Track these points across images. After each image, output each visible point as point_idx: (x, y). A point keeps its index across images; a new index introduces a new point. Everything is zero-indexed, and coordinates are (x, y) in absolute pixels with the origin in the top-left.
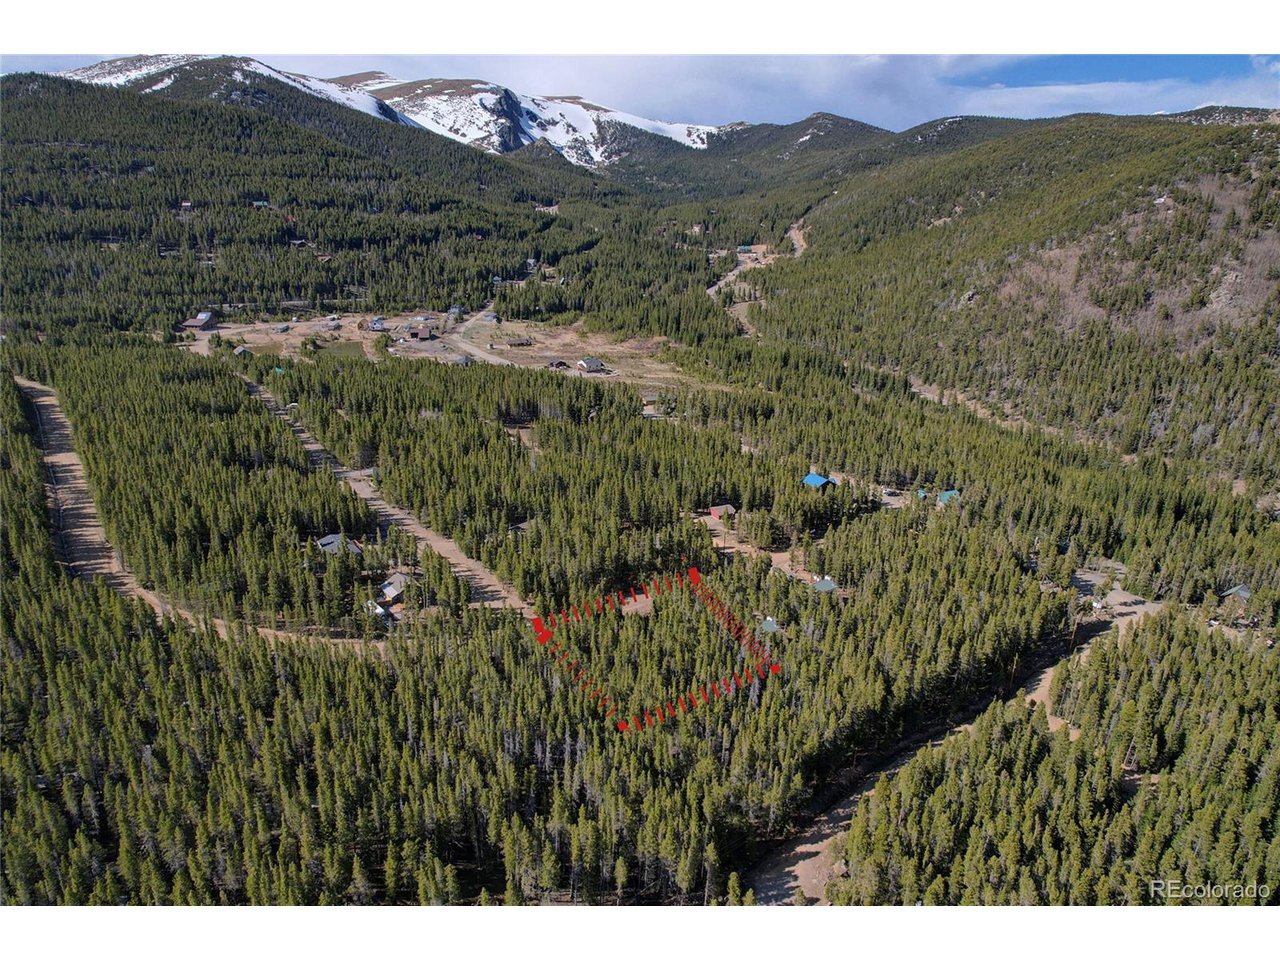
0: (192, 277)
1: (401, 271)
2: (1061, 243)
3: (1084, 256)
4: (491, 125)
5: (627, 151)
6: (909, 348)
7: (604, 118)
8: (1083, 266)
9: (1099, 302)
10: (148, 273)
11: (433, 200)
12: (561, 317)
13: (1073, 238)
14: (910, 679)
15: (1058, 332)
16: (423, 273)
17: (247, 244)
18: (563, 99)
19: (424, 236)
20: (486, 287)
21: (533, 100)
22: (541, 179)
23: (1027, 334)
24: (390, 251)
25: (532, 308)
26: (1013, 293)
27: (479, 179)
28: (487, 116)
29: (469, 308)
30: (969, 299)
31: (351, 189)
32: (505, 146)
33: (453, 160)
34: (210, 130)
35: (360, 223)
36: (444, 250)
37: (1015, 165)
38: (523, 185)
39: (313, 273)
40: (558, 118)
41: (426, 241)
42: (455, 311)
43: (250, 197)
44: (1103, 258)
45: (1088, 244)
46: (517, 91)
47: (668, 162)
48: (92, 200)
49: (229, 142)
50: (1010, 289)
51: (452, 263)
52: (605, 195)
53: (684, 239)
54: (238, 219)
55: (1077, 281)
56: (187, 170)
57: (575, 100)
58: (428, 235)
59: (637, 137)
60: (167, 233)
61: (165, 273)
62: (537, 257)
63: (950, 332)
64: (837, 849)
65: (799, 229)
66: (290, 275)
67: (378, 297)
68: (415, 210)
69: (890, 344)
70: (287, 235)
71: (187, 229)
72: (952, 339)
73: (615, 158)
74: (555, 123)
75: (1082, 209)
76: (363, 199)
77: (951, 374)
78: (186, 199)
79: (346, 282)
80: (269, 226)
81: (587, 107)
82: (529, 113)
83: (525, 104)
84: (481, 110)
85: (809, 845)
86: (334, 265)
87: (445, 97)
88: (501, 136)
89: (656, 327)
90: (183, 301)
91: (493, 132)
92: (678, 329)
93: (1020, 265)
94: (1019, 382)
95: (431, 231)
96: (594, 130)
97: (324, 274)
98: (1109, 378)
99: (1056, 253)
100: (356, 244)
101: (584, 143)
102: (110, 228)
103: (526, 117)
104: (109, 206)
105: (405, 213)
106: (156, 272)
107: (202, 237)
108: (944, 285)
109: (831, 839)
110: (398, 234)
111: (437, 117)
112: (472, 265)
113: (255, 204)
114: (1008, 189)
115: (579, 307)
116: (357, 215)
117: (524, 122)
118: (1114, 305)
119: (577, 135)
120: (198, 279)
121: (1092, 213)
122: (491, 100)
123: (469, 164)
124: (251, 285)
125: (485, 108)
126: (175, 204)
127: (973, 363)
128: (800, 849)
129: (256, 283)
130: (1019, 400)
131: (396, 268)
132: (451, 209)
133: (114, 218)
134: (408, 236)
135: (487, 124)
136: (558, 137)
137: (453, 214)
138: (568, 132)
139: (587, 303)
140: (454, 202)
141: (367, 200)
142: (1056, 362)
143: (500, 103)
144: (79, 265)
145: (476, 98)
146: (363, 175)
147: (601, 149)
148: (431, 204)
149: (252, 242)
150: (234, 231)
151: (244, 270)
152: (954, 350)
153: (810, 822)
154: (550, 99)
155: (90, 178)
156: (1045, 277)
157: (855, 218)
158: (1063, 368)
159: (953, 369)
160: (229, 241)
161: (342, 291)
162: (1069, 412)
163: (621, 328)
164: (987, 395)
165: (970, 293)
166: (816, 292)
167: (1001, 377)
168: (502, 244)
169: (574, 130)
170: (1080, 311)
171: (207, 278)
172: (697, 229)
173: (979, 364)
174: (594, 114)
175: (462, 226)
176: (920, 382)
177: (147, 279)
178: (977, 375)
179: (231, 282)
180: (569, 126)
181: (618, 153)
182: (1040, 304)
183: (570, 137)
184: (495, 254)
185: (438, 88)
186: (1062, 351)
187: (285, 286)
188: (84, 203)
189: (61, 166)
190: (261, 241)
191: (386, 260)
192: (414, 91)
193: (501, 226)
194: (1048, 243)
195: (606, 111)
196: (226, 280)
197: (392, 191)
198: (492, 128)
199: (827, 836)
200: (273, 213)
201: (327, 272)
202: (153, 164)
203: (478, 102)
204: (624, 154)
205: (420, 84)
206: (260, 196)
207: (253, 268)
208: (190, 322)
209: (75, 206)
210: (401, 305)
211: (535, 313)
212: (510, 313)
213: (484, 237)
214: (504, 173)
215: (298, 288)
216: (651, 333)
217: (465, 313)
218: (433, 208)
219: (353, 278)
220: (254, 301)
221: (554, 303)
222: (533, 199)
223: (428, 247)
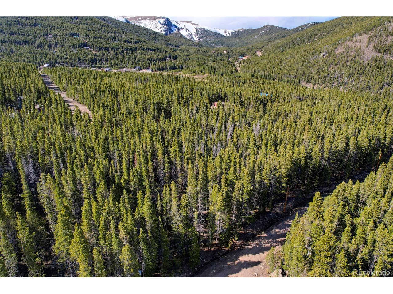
0: (46, 55)
1: (121, 57)
2: (360, 35)
3: (371, 37)
4: (162, 28)
5: (205, 37)
6: (300, 72)
7: (198, 27)
8: (370, 40)
9: (379, 51)
10: (31, 53)
11: (136, 40)
12: (174, 71)
13: (365, 32)
15: (361, 61)
16: (129, 59)
17: (68, 47)
18: (185, 22)
19: (131, 49)
20: (150, 63)
21: (176, 22)
22: (176, 41)
23: (348, 64)
24: (118, 52)
25: (164, 68)
26: (342, 52)
27: (155, 39)
28: (161, 25)
29: (143, 68)
30: (323, 56)
31: (110, 35)
32: (166, 34)
33: (147, 34)
35: (109, 44)
36: (138, 54)
37: (337, 24)
38: (170, 42)
39: (90, 56)
40: (183, 27)
41: (131, 50)
42: (137, 68)
43: (73, 35)
44: (379, 36)
45: (371, 34)
46: (171, 20)
47: (218, 40)
48: (18, 33)
49: (69, 20)
50: (340, 50)
51: (139, 56)
52: (196, 46)
53: (221, 55)
54: (67, 40)
55: (368, 45)
56: (53, 26)
57: (189, 22)
58: (133, 49)
59: (208, 33)
60: (41, 44)
61: (37, 53)
62: (170, 57)
63: (317, 66)
64: (274, 259)
65: (260, 52)
66: (81, 57)
67: (111, 64)
68: (130, 43)
69: (293, 72)
70: (83, 45)
71: (48, 42)
72: (317, 68)
73: (201, 39)
74: (182, 29)
75: (368, 25)
76: (113, 38)
77: (317, 79)
78: (50, 34)
79: (101, 60)
80: (77, 42)
81: (193, 24)
82: (174, 25)
83: (173, 23)
84: (159, 24)
85: (250, 255)
86: (98, 54)
87: (148, 20)
88: (165, 32)
89: (207, 71)
90: (40, 61)
91: (162, 30)
92: (215, 72)
93: (343, 43)
94: (346, 78)
95: (134, 48)
96: (195, 31)
97: (93, 56)
98: (386, 75)
99: (358, 38)
100: (107, 49)
101: (192, 35)
102: (22, 41)
103: (173, 27)
104: (24, 35)
105: (127, 43)
106: (34, 52)
107: (53, 44)
108: (313, 54)
109: (269, 252)
110: (122, 48)
112: (146, 57)
113: (74, 36)
114: (335, 30)
115: (181, 68)
116: (109, 41)
117: (173, 28)
118: (385, 51)
119: (189, 32)
120: (49, 55)
121: (372, 24)
122: (162, 21)
123: (152, 35)
124: (67, 58)
125: (160, 23)
126: (47, 35)
127: (326, 75)
128: (244, 258)
129: (69, 57)
130: (346, 86)
131: (120, 57)
132: (142, 43)
133: (24, 38)
134: (126, 49)
135: (161, 28)
136: (184, 33)
137: (143, 44)
138: (186, 31)
139: (184, 66)
140: (143, 42)
141: (114, 39)
142: (361, 72)
143: (165, 22)
144: (6, 50)
145: (157, 20)
146: (114, 32)
147: (197, 37)
148: (135, 41)
149: (70, 46)
150: (65, 43)
151: (65, 54)
152: (318, 72)
153: (253, 237)
154: (181, 22)
155: (19, 27)
156: (354, 45)
157: (279, 46)
158: (365, 72)
159: (318, 77)
160: (62, 46)
161: (99, 63)
162: (368, 87)
163: (194, 72)
164: (332, 85)
165: (324, 53)
166: (265, 61)
167: (338, 78)
168: (158, 53)
169: (189, 31)
170: (369, 54)
171: (51, 55)
172: (225, 52)
173: (328, 75)
174: (195, 26)
175: (145, 47)
176: (305, 83)
177: (30, 55)
178: (327, 79)
179: (60, 57)
180: (187, 29)
181: (202, 38)
182: (352, 54)
183: (187, 33)
184: (154, 55)
185: (145, 18)
186: (364, 68)
187: (79, 60)
188: (15, 34)
189: (10, 24)
190: (74, 46)
191: (116, 54)
192: (138, 19)
193: (159, 49)
194: (355, 36)
195: (199, 25)
196: (58, 56)
197: (123, 37)
198: (162, 29)
199: (267, 249)
200: (78, 39)
201: (95, 56)
202: (41, 24)
203: (158, 21)
204: (204, 38)
206: (76, 34)
207: (68, 53)
208: (41, 67)
209: (12, 34)
210: (119, 66)
211: (165, 69)
212: (156, 69)
213: (152, 51)
214: (163, 38)
215: (84, 60)
216: (205, 73)
217: (141, 69)
218: (136, 42)
219: (104, 59)
220: (67, 63)
221: (172, 67)
222: (172, 45)
223: (132, 52)
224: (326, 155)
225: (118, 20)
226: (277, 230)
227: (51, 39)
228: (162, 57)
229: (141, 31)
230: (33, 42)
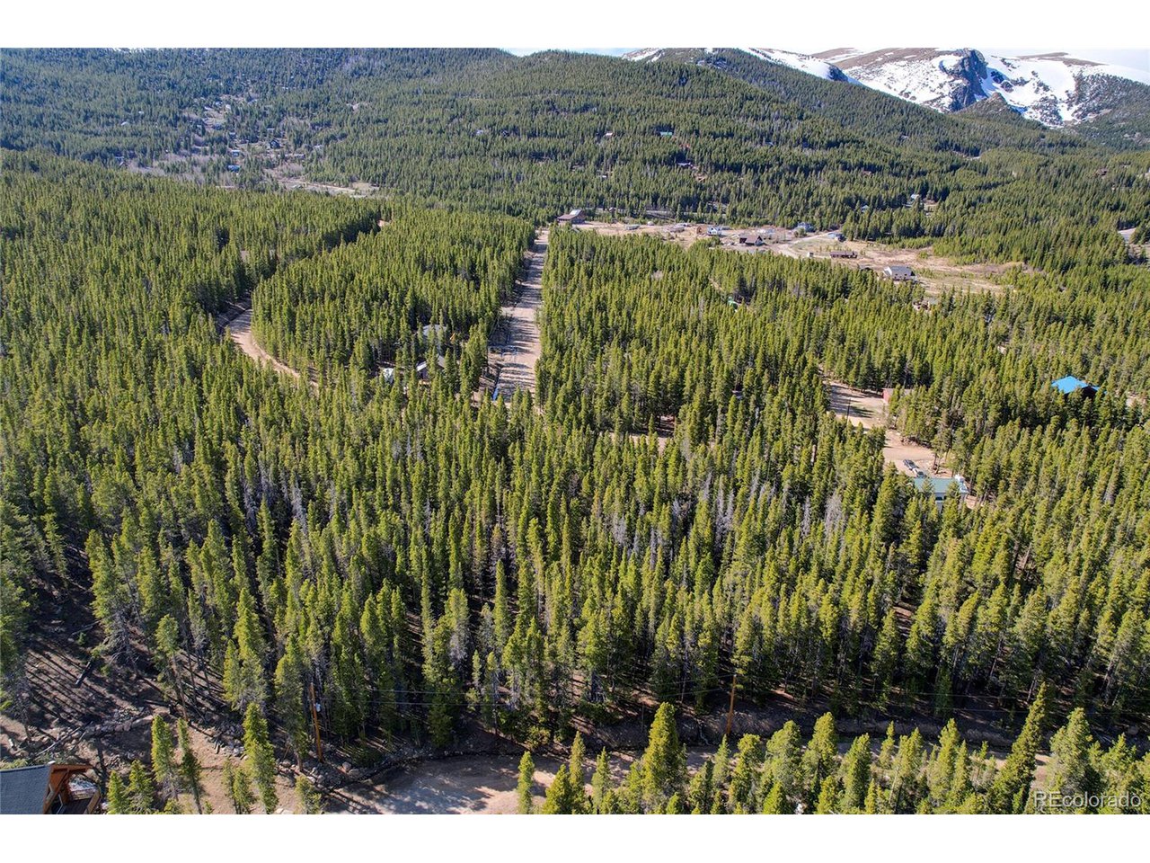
0: (584, 185)
1: (768, 192)
4: (946, 86)
5: (1108, 107)
7: (1088, 72)
10: (554, 181)
11: (832, 138)
12: (909, 241)
17: (640, 162)
18: (1041, 57)
21: (1003, 60)
24: (764, 177)
27: (903, 130)
28: (944, 77)
29: (818, 227)
31: (757, 125)
32: (956, 106)
34: (654, 81)
35: (746, 151)
36: (822, 183)
38: (950, 135)
39: (684, 188)
40: (1028, 77)
41: (806, 171)
42: (801, 228)
43: (660, 129)
46: (987, 56)
48: (544, 131)
49: (665, 89)
51: (823, 187)
52: (1049, 146)
54: (642, 144)
56: (620, 109)
57: (1056, 56)
58: (812, 166)
59: (1127, 91)
60: (583, 156)
61: (566, 181)
66: (663, 191)
67: (734, 212)
68: (811, 146)
70: (679, 157)
71: (600, 151)
73: (1091, 117)
74: (1023, 82)
76: (763, 135)
78: (609, 130)
79: (711, 198)
80: (663, 150)
81: (1069, 63)
82: (995, 73)
83: (993, 65)
84: (939, 72)
86: (707, 182)
87: (904, 63)
88: (954, 97)
90: (567, 201)
91: (946, 93)
95: (817, 162)
96: (1072, 87)
97: (693, 189)
100: (736, 169)
101: (1055, 102)
102: (546, 151)
103: (990, 78)
104: (554, 135)
105: (799, 147)
106: (560, 180)
107: (608, 157)
110: (781, 164)
111: (891, 82)
112: (843, 193)
113: (662, 134)
116: (750, 144)
117: (986, 83)
119: (1048, 94)
120: (589, 186)
122: (952, 62)
123: (896, 117)
124: (626, 194)
125: (944, 70)
126: (600, 134)
129: (632, 192)
131: (766, 190)
132: (848, 147)
133: (552, 143)
134: (791, 166)
135: (941, 86)
136: (1022, 97)
137: (849, 151)
138: (1037, 91)
140: (854, 142)
141: (765, 137)
143: (962, 64)
144: (510, 174)
145: (936, 62)
146: (772, 115)
147: (1075, 107)
148: (829, 142)
149: (644, 161)
150: (634, 154)
151: (627, 181)
154: (1023, 58)
160: (626, 161)
161: (703, 206)
168: (888, 179)
169: (1046, 89)
171: (595, 185)
174: (1076, 69)
175: (852, 161)
177: (550, 186)
179: (612, 190)
180: (1041, 84)
181: (1096, 110)
183: (1039, 97)
184: (870, 187)
185: (897, 56)
187: (656, 197)
188: (538, 133)
190: (653, 162)
191: (758, 182)
192: (873, 61)
193: (898, 165)
195: (1093, 64)
196: (609, 189)
198: (947, 89)
200: (675, 141)
201: (697, 187)
202: (598, 105)
203: (937, 65)
204: (1104, 112)
205: (879, 53)
206: (670, 128)
207: (635, 180)
208: (565, 216)
209: (533, 135)
210: (754, 219)
211: (884, 236)
212: (856, 234)
213: (873, 172)
214: (933, 124)
215: (664, 200)
216: (1009, 258)
217: (813, 231)
218: (830, 145)
219: (719, 195)
220: (623, 207)
221: (909, 228)
222: (958, 149)
223: (806, 175)
227: (607, 144)
228: (893, 193)
229: (864, 102)
230: (567, 151)
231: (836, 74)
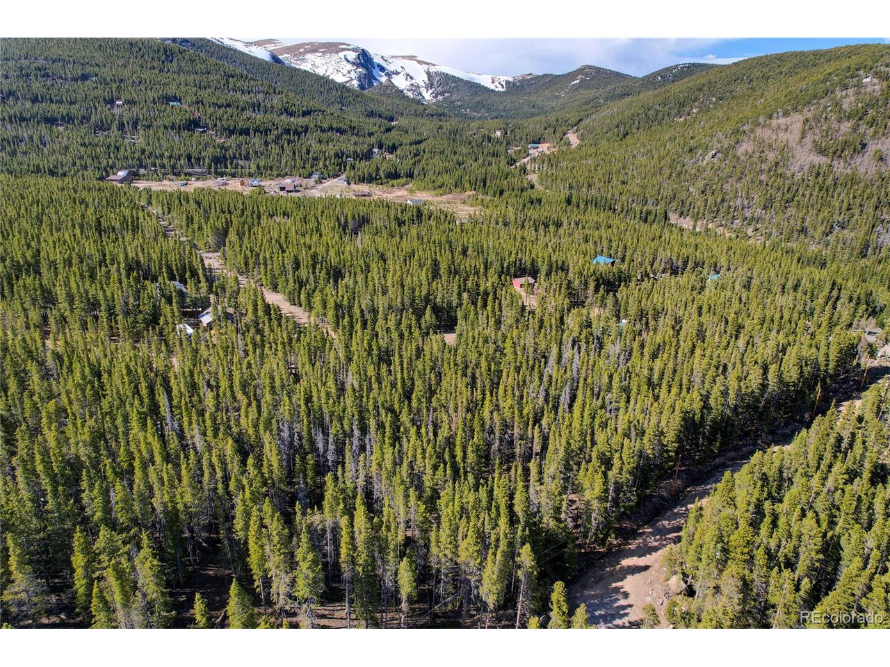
0: (117, 148)
1: (278, 151)
2: (786, 114)
3: (807, 120)
4: (352, 73)
5: (449, 92)
6: (666, 192)
7: (432, 70)
8: (807, 127)
9: (822, 152)
10: (84, 145)
11: (305, 109)
12: (395, 182)
13: (795, 109)
14: (725, 393)
15: (789, 174)
16: (294, 153)
17: (162, 128)
18: (403, 57)
19: (296, 130)
20: (341, 163)
21: (382, 57)
22: (385, 106)
23: (763, 177)
24: (270, 138)
25: (374, 175)
26: (750, 151)
27: (341, 102)
28: (349, 67)
29: (327, 176)
30: (713, 157)
31: (245, 98)
32: (362, 87)
33: (322, 89)
34: (142, 57)
35: (248, 119)
36: (311, 140)
37: (738, 79)
38: (373, 107)
39: (210, 150)
40: (399, 70)
41: (296, 133)
42: (315, 177)
43: (167, 99)
44: (822, 120)
45: (809, 113)
46: (372, 51)
47: (478, 99)
48: (48, 97)
49: (156, 65)
50: (746, 147)
51: (315, 147)
52: (432, 115)
53: (489, 140)
54: (157, 113)
55: (803, 138)
56: (122, 80)
57: (412, 58)
58: (300, 130)
59: (456, 82)
60: (102, 122)
61: (97, 145)
62: (380, 147)
63: (699, 179)
65: (574, 133)
66: (193, 150)
67: (258, 167)
68: (291, 114)
69: (650, 192)
70: (193, 124)
71: (117, 117)
72: (700, 184)
73: (440, 98)
74: (397, 73)
75: (801, 91)
76: (253, 105)
77: (702, 209)
78: (119, 99)
79: (235, 157)
80: (180, 117)
81: (420, 62)
82: (379, 66)
83: (377, 60)
84: (345, 63)
85: (635, 558)
86: (228, 144)
87: (320, 54)
88: (360, 81)
89: (467, 186)
90: (108, 163)
91: (353, 78)
92: (485, 185)
93: (752, 131)
94: (759, 210)
95: (302, 127)
96: (425, 78)
97: (218, 150)
98: (837, 205)
99: (782, 121)
100: (245, 132)
101: (418, 87)
102: (59, 117)
103: (377, 69)
104: (61, 102)
105: (284, 115)
106: (90, 144)
107: (128, 123)
108: (691, 150)
109: (660, 552)
110: (277, 128)
112: (331, 149)
113: (171, 103)
114: (734, 93)
115: (410, 175)
116: (248, 113)
117: (376, 72)
118: (835, 153)
119: (413, 82)
120: (122, 149)
121: (810, 92)
122: (352, 56)
123: (334, 93)
124: (162, 156)
125: (348, 61)
126: (111, 102)
127: (719, 200)
128: (626, 562)
129: (166, 154)
130: (759, 226)
131: (274, 149)
132: (318, 115)
133: (63, 109)
134: (285, 130)
135: (349, 72)
136: (400, 82)
137: (319, 118)
138: (407, 79)
139: (416, 173)
140: (320, 111)
141: (256, 107)
142: (788, 196)
143: (359, 58)
144: (31, 138)
145: (342, 55)
146: (254, 90)
147: (430, 91)
148: (303, 111)
149: (165, 127)
150: (153, 120)
151: (158, 145)
152: (703, 192)
154: (393, 57)
155: (49, 83)
156: (774, 137)
157: (615, 122)
158: (796, 198)
159: (703, 204)
160: (149, 127)
161: (231, 163)
162: (803, 231)
163: (441, 187)
164: (732, 223)
165: (714, 152)
166: (590, 162)
167: (743, 209)
168: (354, 139)
169: (411, 78)
170: (805, 159)
171: (128, 149)
172: (498, 133)
173: (723, 200)
174: (426, 67)
175: (325, 125)
176: (677, 216)
177: (82, 149)
178: (720, 208)
179: (147, 153)
180: (408, 75)
181: (442, 94)
182: (771, 156)
183: (408, 83)
184: (348, 144)
185: (315, 48)
186: (795, 188)
187: (189, 158)
188: (42, 99)
189: (28, 75)
190: (173, 127)
191: (266, 144)
192: (298, 51)
193: (354, 128)
194: (775, 115)
195: (434, 65)
196: (143, 151)
197: (275, 101)
198: (353, 75)
199: (656, 549)
200: (181, 111)
201: (221, 149)
202: (96, 75)
203: (343, 57)
204: (447, 95)
205: (302, 45)
206: (175, 99)
207: (164, 144)
208: (112, 177)
209: (35, 100)
210: (275, 173)
211: (376, 179)
212: (357, 178)
213: (341, 133)
214: (359, 99)
215: (198, 160)
216: (464, 190)
217: (323, 178)
218: (305, 114)
219: (240, 154)
220: (163, 166)
221: (391, 173)
222: (380, 116)
223: (299, 137)
224: (732, 399)
225: (256, 58)
226: (666, 523)
227: (120, 110)
228: (365, 148)
229: (308, 82)
230: (83, 118)
231: (275, 59)
